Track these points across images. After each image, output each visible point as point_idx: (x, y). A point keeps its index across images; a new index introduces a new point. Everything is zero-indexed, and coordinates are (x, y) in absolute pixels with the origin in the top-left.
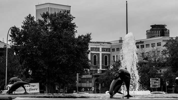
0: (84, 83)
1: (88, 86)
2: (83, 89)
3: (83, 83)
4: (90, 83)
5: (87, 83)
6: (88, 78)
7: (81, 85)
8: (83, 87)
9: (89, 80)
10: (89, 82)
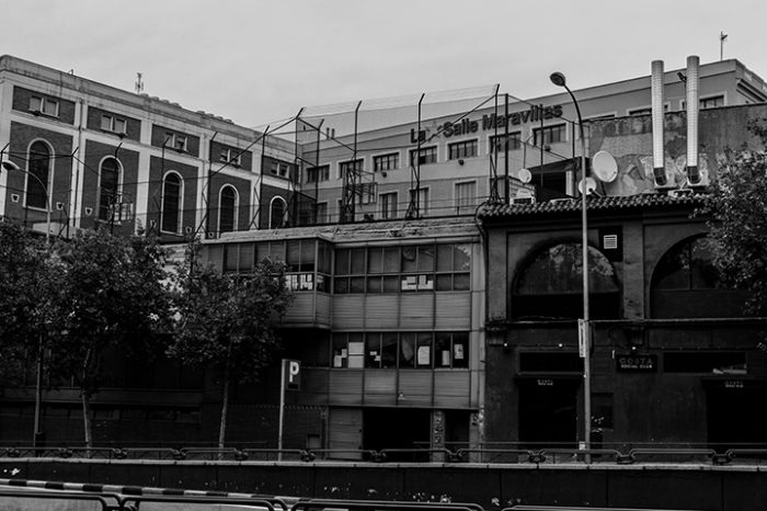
0: (370, 291)
1: (424, 324)
2: (356, 350)
3: (353, 291)
4: (441, 297)
5: (408, 299)
6: (423, 248)
7: (332, 309)
8: (355, 336)
9: (430, 269)
10: (430, 285)
